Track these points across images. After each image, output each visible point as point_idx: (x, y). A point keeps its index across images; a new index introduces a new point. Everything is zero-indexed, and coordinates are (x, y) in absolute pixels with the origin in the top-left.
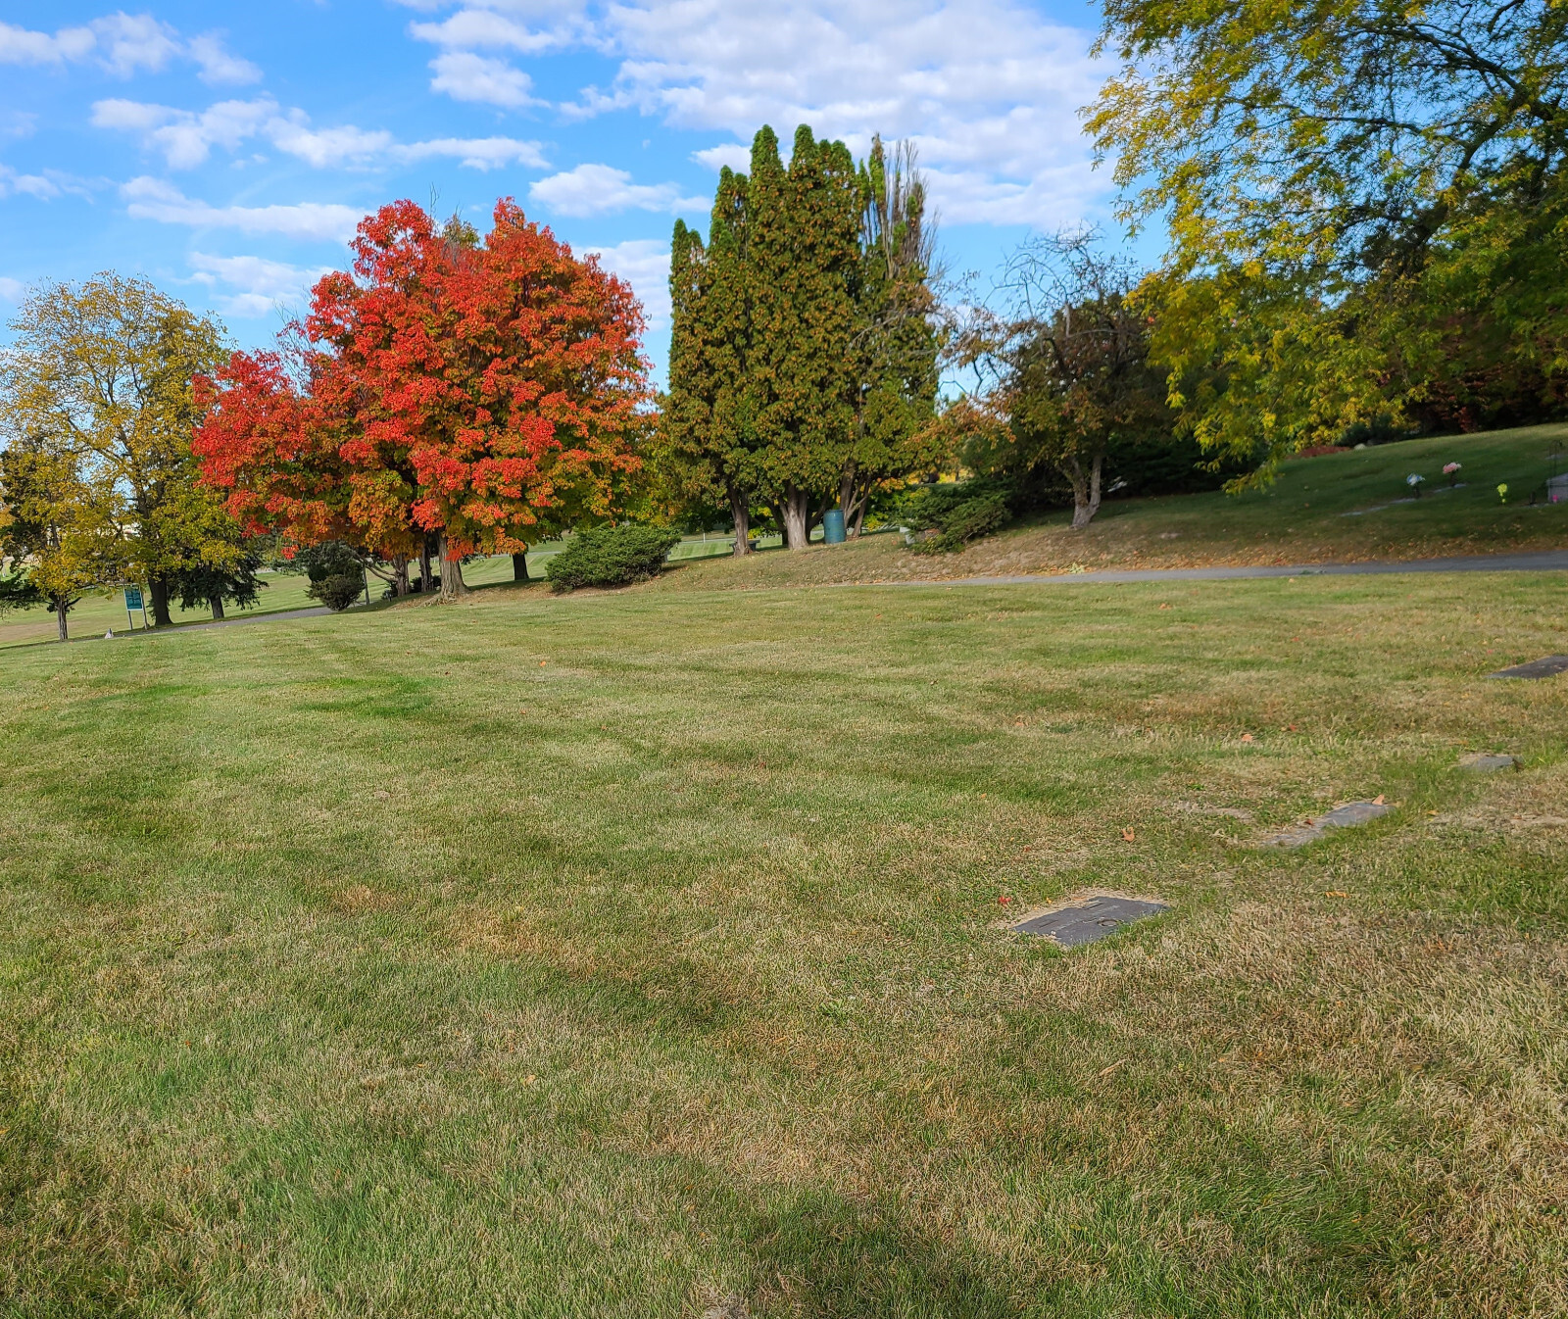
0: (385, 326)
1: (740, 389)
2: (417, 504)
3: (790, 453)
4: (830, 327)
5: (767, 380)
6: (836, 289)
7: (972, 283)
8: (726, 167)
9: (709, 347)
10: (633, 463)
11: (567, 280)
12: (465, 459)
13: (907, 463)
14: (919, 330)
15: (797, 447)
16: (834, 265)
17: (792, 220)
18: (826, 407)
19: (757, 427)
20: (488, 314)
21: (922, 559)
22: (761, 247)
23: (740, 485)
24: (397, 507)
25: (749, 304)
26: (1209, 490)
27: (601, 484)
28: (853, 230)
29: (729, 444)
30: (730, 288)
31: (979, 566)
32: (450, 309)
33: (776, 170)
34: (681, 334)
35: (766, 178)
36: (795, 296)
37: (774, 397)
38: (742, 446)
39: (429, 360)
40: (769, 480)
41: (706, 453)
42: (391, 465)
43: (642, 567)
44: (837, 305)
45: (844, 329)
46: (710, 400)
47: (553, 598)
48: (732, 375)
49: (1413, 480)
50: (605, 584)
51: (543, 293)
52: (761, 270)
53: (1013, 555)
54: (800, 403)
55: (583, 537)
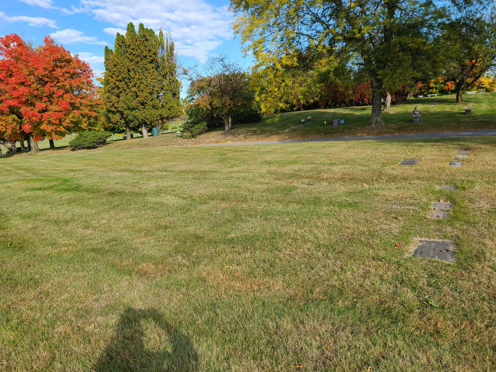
0: (9, 71)
1: (127, 94)
2: (23, 125)
3: (143, 112)
4: (152, 78)
5: (135, 92)
6: (153, 68)
7: (196, 68)
8: (118, 33)
9: (117, 82)
10: (94, 114)
11: (69, 61)
12: (39, 112)
13: (175, 115)
14: (175, 80)
15: (145, 110)
16: (152, 62)
17: (139, 48)
18: (152, 99)
19: (134, 104)
20: (45, 69)
21: (185, 140)
22: (131, 55)
23: (129, 120)
24: (16, 126)
25: (129, 71)
26: (253, 123)
27: (85, 120)
28: (156, 53)
29: (125, 109)
30: (123, 66)
31: (202, 141)
32: (32, 67)
33: (135, 35)
34: (109, 78)
35: (132, 36)
36: (142, 69)
37: (137, 96)
38: (129, 109)
39: (25, 82)
40: (137, 119)
41: (118, 111)
42: (13, 113)
43: (101, 143)
44: (153, 72)
45: (156, 79)
46: (118, 97)
47: (72, 152)
48: (125, 90)
49: (303, 120)
50: (89, 148)
51: (63, 64)
52: (132, 61)
53: (211, 139)
54: (145, 98)
55: (81, 135)
